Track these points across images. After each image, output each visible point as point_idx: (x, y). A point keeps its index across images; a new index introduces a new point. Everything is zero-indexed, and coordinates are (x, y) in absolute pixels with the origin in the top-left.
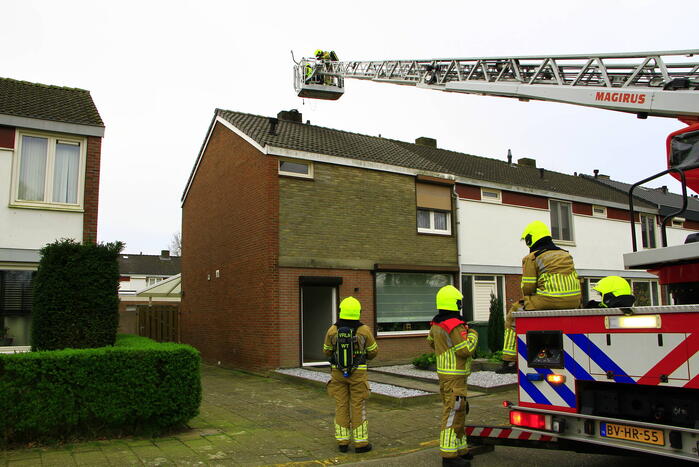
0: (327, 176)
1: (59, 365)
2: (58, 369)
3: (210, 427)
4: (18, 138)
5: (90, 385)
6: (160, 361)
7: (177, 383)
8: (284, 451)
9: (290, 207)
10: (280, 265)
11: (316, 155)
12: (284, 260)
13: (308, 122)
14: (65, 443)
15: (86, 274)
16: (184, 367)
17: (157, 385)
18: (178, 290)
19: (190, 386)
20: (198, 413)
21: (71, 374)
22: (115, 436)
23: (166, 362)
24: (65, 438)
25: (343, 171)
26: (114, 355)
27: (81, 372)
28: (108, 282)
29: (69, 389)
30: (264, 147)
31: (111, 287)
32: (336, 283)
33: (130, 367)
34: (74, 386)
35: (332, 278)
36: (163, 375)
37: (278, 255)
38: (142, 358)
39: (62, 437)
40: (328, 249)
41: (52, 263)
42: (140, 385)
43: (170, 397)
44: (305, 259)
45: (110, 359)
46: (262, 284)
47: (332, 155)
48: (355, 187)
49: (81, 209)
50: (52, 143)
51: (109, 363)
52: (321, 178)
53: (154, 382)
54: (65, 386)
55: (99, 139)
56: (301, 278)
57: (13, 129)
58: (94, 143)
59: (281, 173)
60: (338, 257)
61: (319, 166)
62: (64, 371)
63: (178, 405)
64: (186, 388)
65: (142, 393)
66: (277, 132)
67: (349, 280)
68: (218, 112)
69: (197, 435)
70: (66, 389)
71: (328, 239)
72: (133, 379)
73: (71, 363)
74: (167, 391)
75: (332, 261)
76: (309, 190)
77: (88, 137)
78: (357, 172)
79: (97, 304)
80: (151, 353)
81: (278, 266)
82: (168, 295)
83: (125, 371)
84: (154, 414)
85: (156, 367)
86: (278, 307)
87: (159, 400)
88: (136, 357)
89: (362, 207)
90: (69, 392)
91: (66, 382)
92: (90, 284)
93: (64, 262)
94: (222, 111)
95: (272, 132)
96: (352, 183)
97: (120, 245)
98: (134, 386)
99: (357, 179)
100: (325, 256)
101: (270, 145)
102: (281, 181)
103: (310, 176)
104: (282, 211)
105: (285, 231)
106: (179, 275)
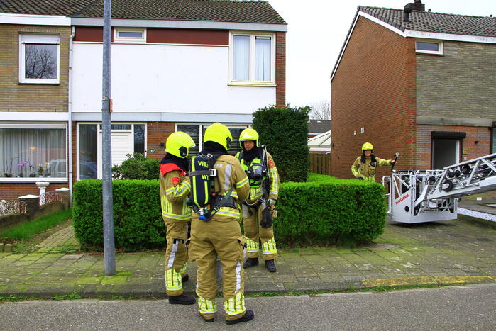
0: (454, 52)
1: (288, 193)
2: (288, 196)
3: (388, 243)
4: (231, 36)
5: (310, 208)
6: (358, 193)
7: (370, 210)
8: (458, 266)
9: (426, 77)
10: (418, 122)
11: (445, 35)
12: (420, 118)
13: (430, 10)
14: (291, 247)
15: (286, 130)
16: (375, 198)
17: (355, 210)
18: (329, 142)
19: (379, 212)
20: (383, 232)
21: (296, 200)
22: (324, 245)
23: (362, 194)
24: (291, 244)
25: (468, 47)
26: (326, 187)
27: (303, 199)
28: (301, 135)
29: (296, 211)
30: (404, 31)
31: (303, 138)
32: (461, 137)
33: (337, 197)
34: (299, 208)
35: (457, 133)
36: (360, 203)
37: (416, 115)
38: (345, 190)
39: (289, 243)
40: (454, 110)
41: (263, 122)
42: (344, 210)
43: (365, 219)
44: (436, 118)
45: (324, 190)
46: (402, 137)
47: (459, 34)
48: (477, 59)
49: (274, 84)
50: (252, 38)
51: (322, 193)
52: (449, 53)
53: (353, 208)
54: (292, 208)
55: (284, 33)
56: (433, 133)
57: (227, 31)
58: (281, 36)
59: (417, 51)
60: (462, 117)
61: (448, 44)
62: (292, 198)
63: (370, 226)
64: (377, 214)
65: (345, 215)
66: (410, 19)
67: (471, 136)
68: (359, 8)
69: (383, 248)
70: (293, 211)
71: (454, 102)
72: (339, 205)
73: (297, 192)
74: (362, 215)
75: (457, 120)
76: (440, 63)
77: (276, 32)
78: (479, 47)
79: (294, 151)
80: (352, 187)
81: (415, 124)
82: (319, 146)
83: (333, 199)
84: (353, 231)
85: (355, 197)
86: (414, 155)
87: (356, 221)
88: (341, 189)
89: (483, 76)
90: (295, 213)
91: (293, 205)
92: (289, 136)
93: (271, 122)
94: (363, 7)
95: (406, 20)
96: (476, 56)
97: (308, 108)
98: (340, 210)
99: (479, 53)
100: (452, 116)
101: (409, 29)
102: (418, 58)
103: (440, 52)
104: (418, 81)
105: (421, 97)
106: (330, 131)
